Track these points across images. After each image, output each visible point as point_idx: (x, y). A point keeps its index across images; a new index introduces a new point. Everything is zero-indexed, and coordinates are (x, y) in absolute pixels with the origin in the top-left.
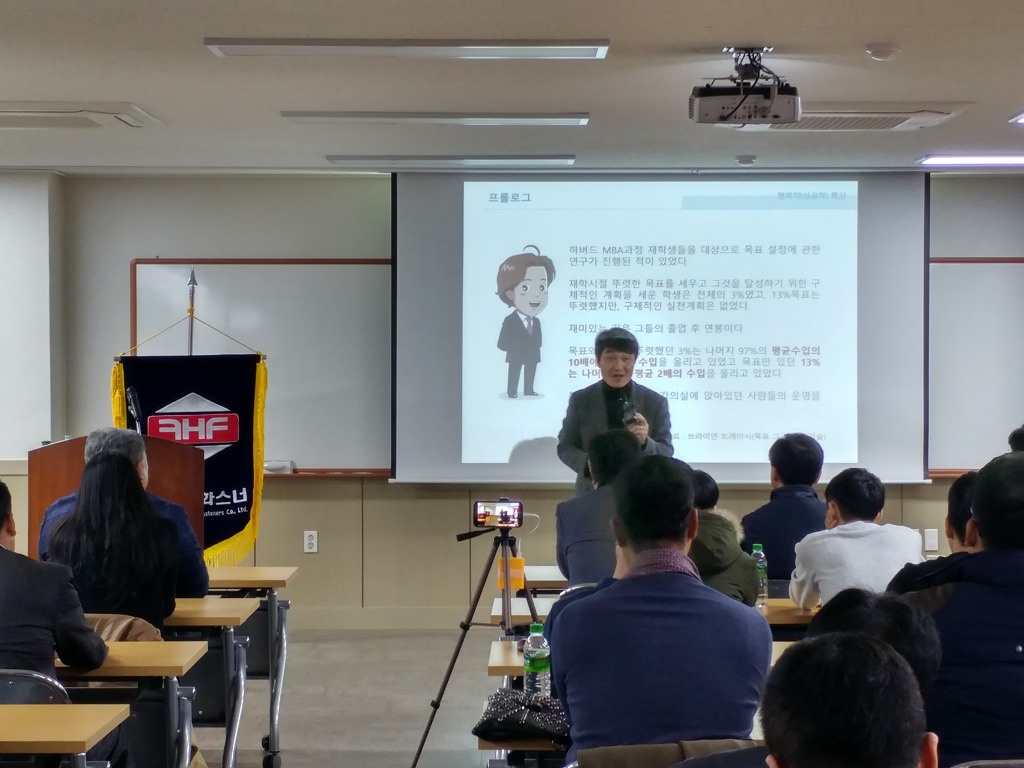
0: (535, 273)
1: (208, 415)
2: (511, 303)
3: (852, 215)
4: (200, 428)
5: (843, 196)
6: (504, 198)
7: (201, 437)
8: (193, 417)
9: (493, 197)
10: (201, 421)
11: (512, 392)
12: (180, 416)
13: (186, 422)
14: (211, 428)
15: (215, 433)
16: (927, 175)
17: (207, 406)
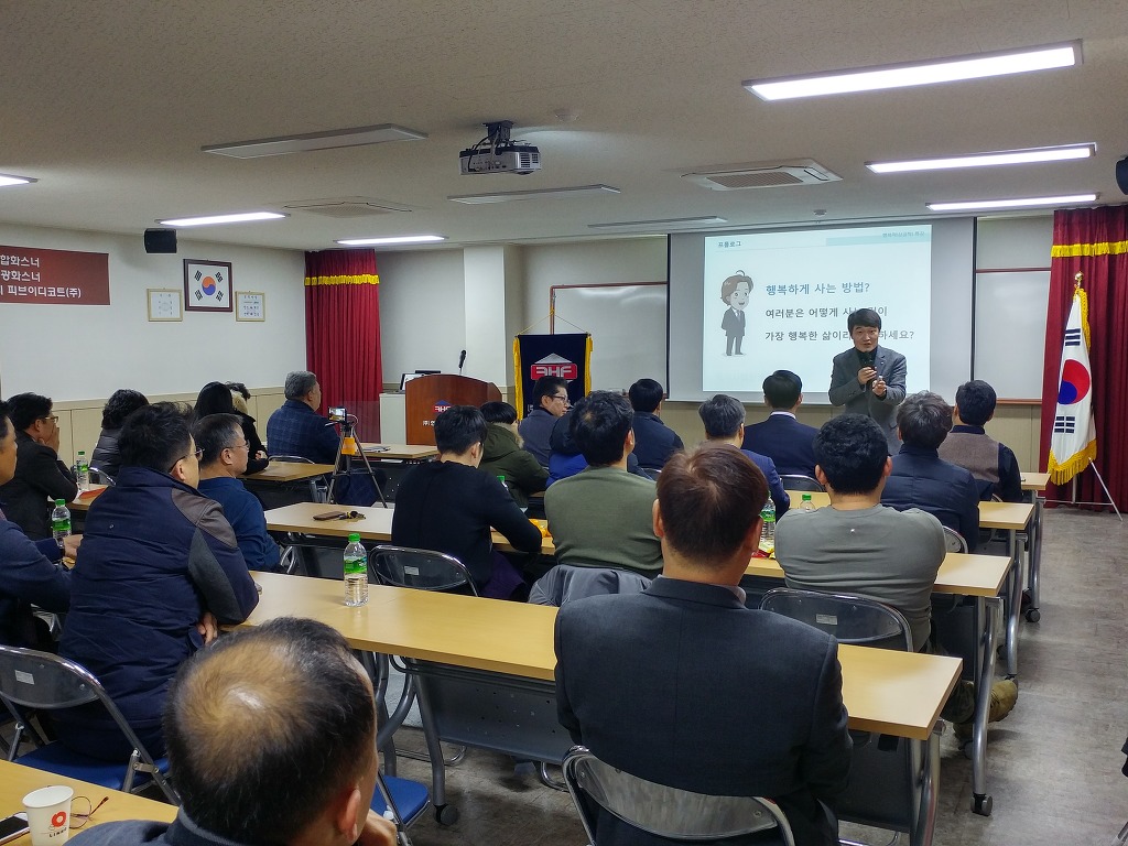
0: (742, 286)
1: (561, 365)
2: (728, 303)
3: (928, 245)
4: (557, 371)
5: (922, 234)
6: (727, 244)
7: (558, 376)
8: (554, 366)
9: (721, 245)
10: (558, 368)
11: (729, 353)
12: (547, 365)
13: (550, 369)
14: (563, 371)
15: (565, 374)
16: (975, 219)
17: (561, 360)
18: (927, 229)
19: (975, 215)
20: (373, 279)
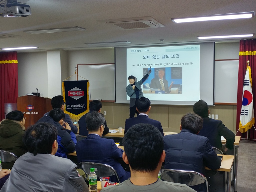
3: (199, 52)
5: (197, 48)
6: (134, 51)
7: (78, 95)
10: (78, 92)
12: (74, 91)
13: (75, 92)
14: (79, 93)
16: (214, 43)
17: (79, 89)
18: (199, 46)
19: (214, 41)
20: (15, 62)
